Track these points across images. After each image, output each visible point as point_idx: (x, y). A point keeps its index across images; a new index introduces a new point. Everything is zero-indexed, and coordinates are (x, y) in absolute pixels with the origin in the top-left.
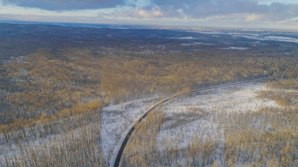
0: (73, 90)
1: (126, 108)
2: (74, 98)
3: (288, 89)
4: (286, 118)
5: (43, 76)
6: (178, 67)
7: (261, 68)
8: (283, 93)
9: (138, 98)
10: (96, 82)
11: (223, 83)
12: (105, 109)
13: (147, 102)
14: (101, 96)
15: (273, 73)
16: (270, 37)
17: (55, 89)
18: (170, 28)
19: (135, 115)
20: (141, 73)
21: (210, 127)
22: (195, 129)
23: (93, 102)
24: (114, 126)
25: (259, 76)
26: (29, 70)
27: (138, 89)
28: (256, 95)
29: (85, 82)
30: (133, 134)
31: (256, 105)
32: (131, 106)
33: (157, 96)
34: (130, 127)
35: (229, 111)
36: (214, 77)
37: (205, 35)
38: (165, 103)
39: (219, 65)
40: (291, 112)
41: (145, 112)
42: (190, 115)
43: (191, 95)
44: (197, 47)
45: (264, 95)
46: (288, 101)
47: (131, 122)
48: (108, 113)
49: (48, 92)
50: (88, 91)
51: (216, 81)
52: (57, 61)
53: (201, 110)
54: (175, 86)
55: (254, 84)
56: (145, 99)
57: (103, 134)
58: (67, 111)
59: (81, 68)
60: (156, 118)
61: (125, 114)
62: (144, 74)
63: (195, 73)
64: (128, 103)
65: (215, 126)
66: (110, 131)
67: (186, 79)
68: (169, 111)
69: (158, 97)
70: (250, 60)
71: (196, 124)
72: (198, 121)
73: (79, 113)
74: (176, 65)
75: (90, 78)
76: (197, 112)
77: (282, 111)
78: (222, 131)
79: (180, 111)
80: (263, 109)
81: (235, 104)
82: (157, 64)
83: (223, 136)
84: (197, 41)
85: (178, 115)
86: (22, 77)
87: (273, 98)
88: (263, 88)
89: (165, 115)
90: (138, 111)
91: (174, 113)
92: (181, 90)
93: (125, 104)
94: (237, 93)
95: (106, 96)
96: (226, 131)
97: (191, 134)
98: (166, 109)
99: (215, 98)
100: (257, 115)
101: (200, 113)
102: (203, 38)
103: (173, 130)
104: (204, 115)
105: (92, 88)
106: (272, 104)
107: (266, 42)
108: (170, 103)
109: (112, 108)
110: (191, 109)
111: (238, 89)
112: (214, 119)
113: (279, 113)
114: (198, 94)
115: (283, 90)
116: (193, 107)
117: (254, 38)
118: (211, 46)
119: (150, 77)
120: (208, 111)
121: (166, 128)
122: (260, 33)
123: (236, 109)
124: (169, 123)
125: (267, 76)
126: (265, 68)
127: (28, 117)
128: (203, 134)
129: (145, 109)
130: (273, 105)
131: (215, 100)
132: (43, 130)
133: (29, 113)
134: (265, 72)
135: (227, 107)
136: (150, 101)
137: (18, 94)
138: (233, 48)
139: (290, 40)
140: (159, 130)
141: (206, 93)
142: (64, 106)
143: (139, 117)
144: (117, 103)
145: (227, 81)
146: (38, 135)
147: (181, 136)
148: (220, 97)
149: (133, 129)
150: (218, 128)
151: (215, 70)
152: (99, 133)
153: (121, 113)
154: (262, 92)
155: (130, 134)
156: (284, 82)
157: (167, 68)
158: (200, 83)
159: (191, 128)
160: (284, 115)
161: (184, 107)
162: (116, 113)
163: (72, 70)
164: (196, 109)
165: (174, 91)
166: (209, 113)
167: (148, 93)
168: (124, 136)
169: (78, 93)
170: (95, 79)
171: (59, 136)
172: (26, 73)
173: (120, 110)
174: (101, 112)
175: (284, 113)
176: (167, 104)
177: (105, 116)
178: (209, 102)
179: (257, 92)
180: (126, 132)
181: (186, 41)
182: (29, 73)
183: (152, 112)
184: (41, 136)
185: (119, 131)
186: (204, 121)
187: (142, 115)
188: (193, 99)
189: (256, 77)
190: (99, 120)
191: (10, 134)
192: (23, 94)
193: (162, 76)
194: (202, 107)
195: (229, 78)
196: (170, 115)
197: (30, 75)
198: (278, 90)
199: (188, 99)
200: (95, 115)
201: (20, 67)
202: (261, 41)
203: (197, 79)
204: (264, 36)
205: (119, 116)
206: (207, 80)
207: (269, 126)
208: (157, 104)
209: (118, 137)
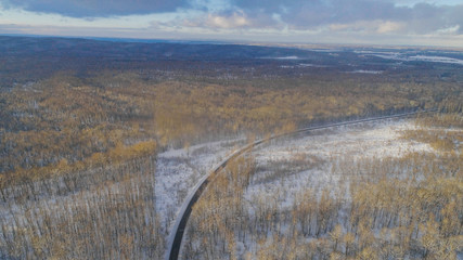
0: (110, 128)
1: (195, 153)
2: (112, 139)
3: (449, 127)
4: (446, 167)
5: (65, 110)
6: (275, 96)
7: (406, 97)
8: (441, 133)
9: (214, 141)
10: (146, 118)
11: (348, 118)
12: (161, 155)
13: (227, 145)
14: (155, 137)
15: (424, 104)
16: (418, 57)
17: (81, 128)
18: (263, 45)
19: (210, 163)
20: (219, 104)
21: (328, 180)
22: (304, 182)
23: (141, 145)
24: (176, 179)
25: (403, 109)
26: (42, 100)
27: (213, 127)
28: (399, 135)
29: (130, 117)
31: (399, 150)
32: (201, 151)
33: (243, 137)
34: (201, 180)
35: (356, 158)
36: (332, 110)
37: (315, 53)
38: (256, 147)
39: (340, 94)
40: (454, 159)
41: (225, 159)
42: (297, 163)
43: (296, 136)
44: (305, 70)
45: (411, 136)
46: (449, 143)
47: (203, 173)
48: (166, 161)
49: (71, 131)
50: (135, 129)
51: (336, 115)
52: (87, 89)
53: (313, 157)
54: (272, 123)
55: (397, 120)
56: (225, 142)
57: (158, 190)
58: (100, 156)
59: (122, 98)
60: (242, 168)
61: (192, 162)
62: (222, 106)
63: (302, 104)
64: (198, 147)
65: (336, 179)
66: (169, 186)
67: (289, 112)
68: (263, 158)
69: (245, 138)
70: (389, 87)
71: (304, 176)
72: (309, 172)
73: (119, 158)
74: (273, 94)
75: (137, 111)
76: (307, 159)
77: (440, 158)
78: (347, 185)
79: (280, 158)
80: (410, 155)
81: (366, 148)
82: (243, 93)
83: (348, 193)
84: (305, 62)
85: (277, 164)
86: (31, 112)
87: (425, 140)
88: (410, 126)
89: (255, 163)
90: (214, 157)
91: (270, 161)
92: (281, 127)
93: (192, 149)
94: (369, 133)
95: (162, 136)
96: (353, 185)
97: (298, 189)
98: (258, 155)
99: (334, 139)
100: (402, 162)
101: (311, 161)
102: (314, 58)
103: (270, 184)
104: (319, 163)
105: (141, 126)
106: (424, 147)
107: (411, 63)
108: (264, 147)
109: (172, 153)
110: (297, 155)
111: (372, 128)
112: (334, 170)
113: (436, 160)
114: (308, 134)
115: (440, 129)
116: (301, 153)
117: (393, 58)
118: (327, 69)
119: (232, 109)
120: (324, 158)
121: (259, 182)
122: (401, 51)
123: (369, 155)
124: (263, 175)
125: (416, 109)
126: (412, 97)
127: (39, 166)
128: (317, 190)
129: (225, 155)
130: (426, 150)
131: (336, 142)
132: (62, 185)
133: (41, 160)
134: (412, 103)
135: (355, 152)
136: (233, 145)
137: (23, 134)
138: (361, 71)
139: (448, 60)
140: (246, 184)
141: (320, 133)
142: (95, 150)
143: (215, 167)
144: (179, 146)
145: (353, 117)
147: (282, 193)
148: (342, 139)
149: (206, 182)
150: (341, 182)
151: (333, 101)
152: (151, 189)
153: (186, 161)
154: (408, 131)
155: (201, 189)
156: (443, 117)
157: (259, 98)
158: (311, 117)
159: (298, 181)
160: (445, 163)
161: (286, 153)
162: (178, 160)
163: (109, 100)
164: (305, 156)
165: (271, 129)
166: (325, 161)
167: (230, 132)
168: (191, 193)
169: (119, 132)
170: (146, 113)
171: (89, 195)
172: (36, 106)
173: (186, 156)
174: (155, 159)
175: (444, 161)
176: (259, 148)
177: (161, 165)
178: (326, 146)
179: (400, 132)
180: (195, 188)
181: (285, 62)
182: (41, 104)
183: (236, 160)
184: (59, 193)
185: (183, 186)
186: (317, 172)
187: (221, 163)
188: (301, 141)
189: (398, 111)
190: (153, 171)
191: (10, 189)
192: (31, 133)
193: (251, 108)
194: (314, 152)
195: (356, 111)
196: (264, 164)
197: (43, 108)
198: (434, 129)
199: (293, 142)
200: (146, 162)
201: (26, 98)
202: (404, 63)
203: (306, 112)
204: (408, 55)
205: (184, 166)
206: (321, 114)
207: (421, 178)
208: (245, 147)
209: (182, 194)
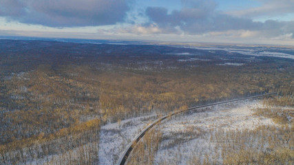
0: (72, 108)
1: (124, 126)
2: (73, 117)
3: (284, 106)
4: (283, 137)
5: (43, 93)
6: (175, 84)
7: (257, 84)
8: (279, 111)
9: (136, 116)
10: (95, 99)
11: (220, 100)
12: (103, 127)
13: (145, 120)
14: (99, 114)
15: (268, 90)
16: (265, 53)
17: (54, 107)
18: (168, 44)
19: (133, 133)
20: (139, 90)
21: (208, 147)
22: (193, 148)
23: (91, 120)
24: (112, 145)
25: (255, 93)
26: (30, 86)
27: (136, 108)
28: (253, 112)
29: (84, 99)
30: (131, 154)
31: (252, 124)
32: (129, 124)
33: (155, 114)
34: (128, 147)
35: (226, 129)
36: (210, 94)
37: (201, 51)
38: (162, 122)
39: (215, 82)
40: (288, 131)
41: (143, 130)
42: (188, 134)
43: (188, 113)
44: (193, 63)
45: (260, 113)
46: (284, 119)
47: (129, 141)
48: (106, 131)
49: (47, 109)
50: (87, 108)
51: (213, 98)
52: (58, 78)
53: (199, 129)
54: (172, 104)
55: (251, 101)
56: (143, 117)
57: (101, 154)
58: (65, 130)
59: (80, 85)
60: (154, 137)
61: (123, 133)
62: (141, 91)
63: (192, 89)
64: (126, 121)
65: (213, 146)
66: (108, 151)
67: (183, 96)
68: (167, 130)
69: (156, 115)
70: (246, 77)
71: (193, 143)
72: (196, 140)
73: (78, 132)
74: (173, 82)
75: (89, 95)
76: (195, 131)
77: (279, 130)
78: (220, 151)
79: (178, 130)
80: (260, 128)
81: (232, 122)
82: (155, 81)
83: (221, 156)
84: (193, 57)
85: (176, 134)
86: (22, 94)
87: (269, 116)
88: (259, 105)
89: (163, 134)
90: (135, 129)
91: (172, 132)
92: (179, 107)
93: (123, 122)
94: (234, 111)
95: (104, 114)
96: (224, 150)
97: (189, 154)
98: (164, 127)
99: (212, 115)
100: (254, 133)
101: (198, 132)
102: (199, 54)
103: (171, 150)
104: (202, 134)
105: (91, 105)
106: (269, 122)
107: (260, 57)
108: (169, 120)
109: (110, 126)
110: (189, 127)
111: (235, 107)
112: (212, 139)
113: (276, 132)
114: (196, 111)
115: (279, 107)
116: (191, 126)
117: (246, 53)
118: (207, 62)
119: (148, 94)
120: (205, 130)
121: (164, 148)
122: (254, 48)
123: (234, 128)
124: (167, 143)
125: (263, 92)
126: (261, 84)
127: (26, 137)
128: (201, 154)
129: (143, 127)
130: (270, 123)
131: (212, 117)
132: (41, 151)
133: (27, 132)
134: (261, 89)
135: (224, 125)
136: (148, 119)
137: (17, 111)
138: (229, 64)
139: (284, 56)
140: (156, 150)
141: (203, 111)
142: (62, 124)
143: (137, 136)
144: (115, 121)
145: (224, 98)
146: (36, 155)
147: (179, 156)
148: (217, 115)
149: (130, 149)
150: (216, 148)
151: (211, 88)
152: (96, 153)
153: (119, 132)
154: (259, 109)
155: (127, 154)
156: (280, 99)
157: (165, 85)
158: (197, 100)
159: (187, 147)
160: (281, 134)
161: (182, 126)
162: (114, 131)
163: (71, 87)
164: (193, 128)
165: (171, 109)
166: (206, 132)
167: (146, 111)
168: (121, 157)
169: (77, 111)
170: (94, 97)
171: (56, 157)
172: (26, 90)
173: (118, 129)
174: (99, 131)
175: (282, 132)
176: (165, 122)
177: (102, 135)
178: (207, 120)
179: (253, 110)
180: (124, 152)
181: (184, 57)
182: (29, 90)
183: (150, 131)
184: (39, 157)
185: (117, 151)
186: (201, 141)
187: (140, 134)
188: (191, 116)
189: (252, 94)
190: (97, 140)
191: (8, 154)
192: (23, 112)
193: (160, 93)
194: (199, 125)
195: (226, 95)
196: (168, 134)
197: (29, 92)
198: (274, 107)
199: (186, 117)
200: (93, 134)
201: (21, 84)
202: (256, 57)
203: (194, 96)
204: (259, 52)
205: (117, 135)
206: (204, 97)
207: (266, 146)
208: (155, 122)
209: (116, 157)
